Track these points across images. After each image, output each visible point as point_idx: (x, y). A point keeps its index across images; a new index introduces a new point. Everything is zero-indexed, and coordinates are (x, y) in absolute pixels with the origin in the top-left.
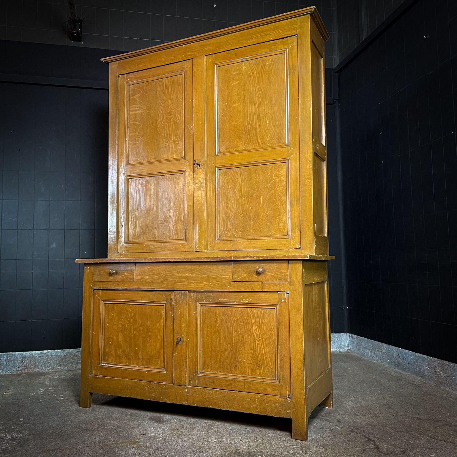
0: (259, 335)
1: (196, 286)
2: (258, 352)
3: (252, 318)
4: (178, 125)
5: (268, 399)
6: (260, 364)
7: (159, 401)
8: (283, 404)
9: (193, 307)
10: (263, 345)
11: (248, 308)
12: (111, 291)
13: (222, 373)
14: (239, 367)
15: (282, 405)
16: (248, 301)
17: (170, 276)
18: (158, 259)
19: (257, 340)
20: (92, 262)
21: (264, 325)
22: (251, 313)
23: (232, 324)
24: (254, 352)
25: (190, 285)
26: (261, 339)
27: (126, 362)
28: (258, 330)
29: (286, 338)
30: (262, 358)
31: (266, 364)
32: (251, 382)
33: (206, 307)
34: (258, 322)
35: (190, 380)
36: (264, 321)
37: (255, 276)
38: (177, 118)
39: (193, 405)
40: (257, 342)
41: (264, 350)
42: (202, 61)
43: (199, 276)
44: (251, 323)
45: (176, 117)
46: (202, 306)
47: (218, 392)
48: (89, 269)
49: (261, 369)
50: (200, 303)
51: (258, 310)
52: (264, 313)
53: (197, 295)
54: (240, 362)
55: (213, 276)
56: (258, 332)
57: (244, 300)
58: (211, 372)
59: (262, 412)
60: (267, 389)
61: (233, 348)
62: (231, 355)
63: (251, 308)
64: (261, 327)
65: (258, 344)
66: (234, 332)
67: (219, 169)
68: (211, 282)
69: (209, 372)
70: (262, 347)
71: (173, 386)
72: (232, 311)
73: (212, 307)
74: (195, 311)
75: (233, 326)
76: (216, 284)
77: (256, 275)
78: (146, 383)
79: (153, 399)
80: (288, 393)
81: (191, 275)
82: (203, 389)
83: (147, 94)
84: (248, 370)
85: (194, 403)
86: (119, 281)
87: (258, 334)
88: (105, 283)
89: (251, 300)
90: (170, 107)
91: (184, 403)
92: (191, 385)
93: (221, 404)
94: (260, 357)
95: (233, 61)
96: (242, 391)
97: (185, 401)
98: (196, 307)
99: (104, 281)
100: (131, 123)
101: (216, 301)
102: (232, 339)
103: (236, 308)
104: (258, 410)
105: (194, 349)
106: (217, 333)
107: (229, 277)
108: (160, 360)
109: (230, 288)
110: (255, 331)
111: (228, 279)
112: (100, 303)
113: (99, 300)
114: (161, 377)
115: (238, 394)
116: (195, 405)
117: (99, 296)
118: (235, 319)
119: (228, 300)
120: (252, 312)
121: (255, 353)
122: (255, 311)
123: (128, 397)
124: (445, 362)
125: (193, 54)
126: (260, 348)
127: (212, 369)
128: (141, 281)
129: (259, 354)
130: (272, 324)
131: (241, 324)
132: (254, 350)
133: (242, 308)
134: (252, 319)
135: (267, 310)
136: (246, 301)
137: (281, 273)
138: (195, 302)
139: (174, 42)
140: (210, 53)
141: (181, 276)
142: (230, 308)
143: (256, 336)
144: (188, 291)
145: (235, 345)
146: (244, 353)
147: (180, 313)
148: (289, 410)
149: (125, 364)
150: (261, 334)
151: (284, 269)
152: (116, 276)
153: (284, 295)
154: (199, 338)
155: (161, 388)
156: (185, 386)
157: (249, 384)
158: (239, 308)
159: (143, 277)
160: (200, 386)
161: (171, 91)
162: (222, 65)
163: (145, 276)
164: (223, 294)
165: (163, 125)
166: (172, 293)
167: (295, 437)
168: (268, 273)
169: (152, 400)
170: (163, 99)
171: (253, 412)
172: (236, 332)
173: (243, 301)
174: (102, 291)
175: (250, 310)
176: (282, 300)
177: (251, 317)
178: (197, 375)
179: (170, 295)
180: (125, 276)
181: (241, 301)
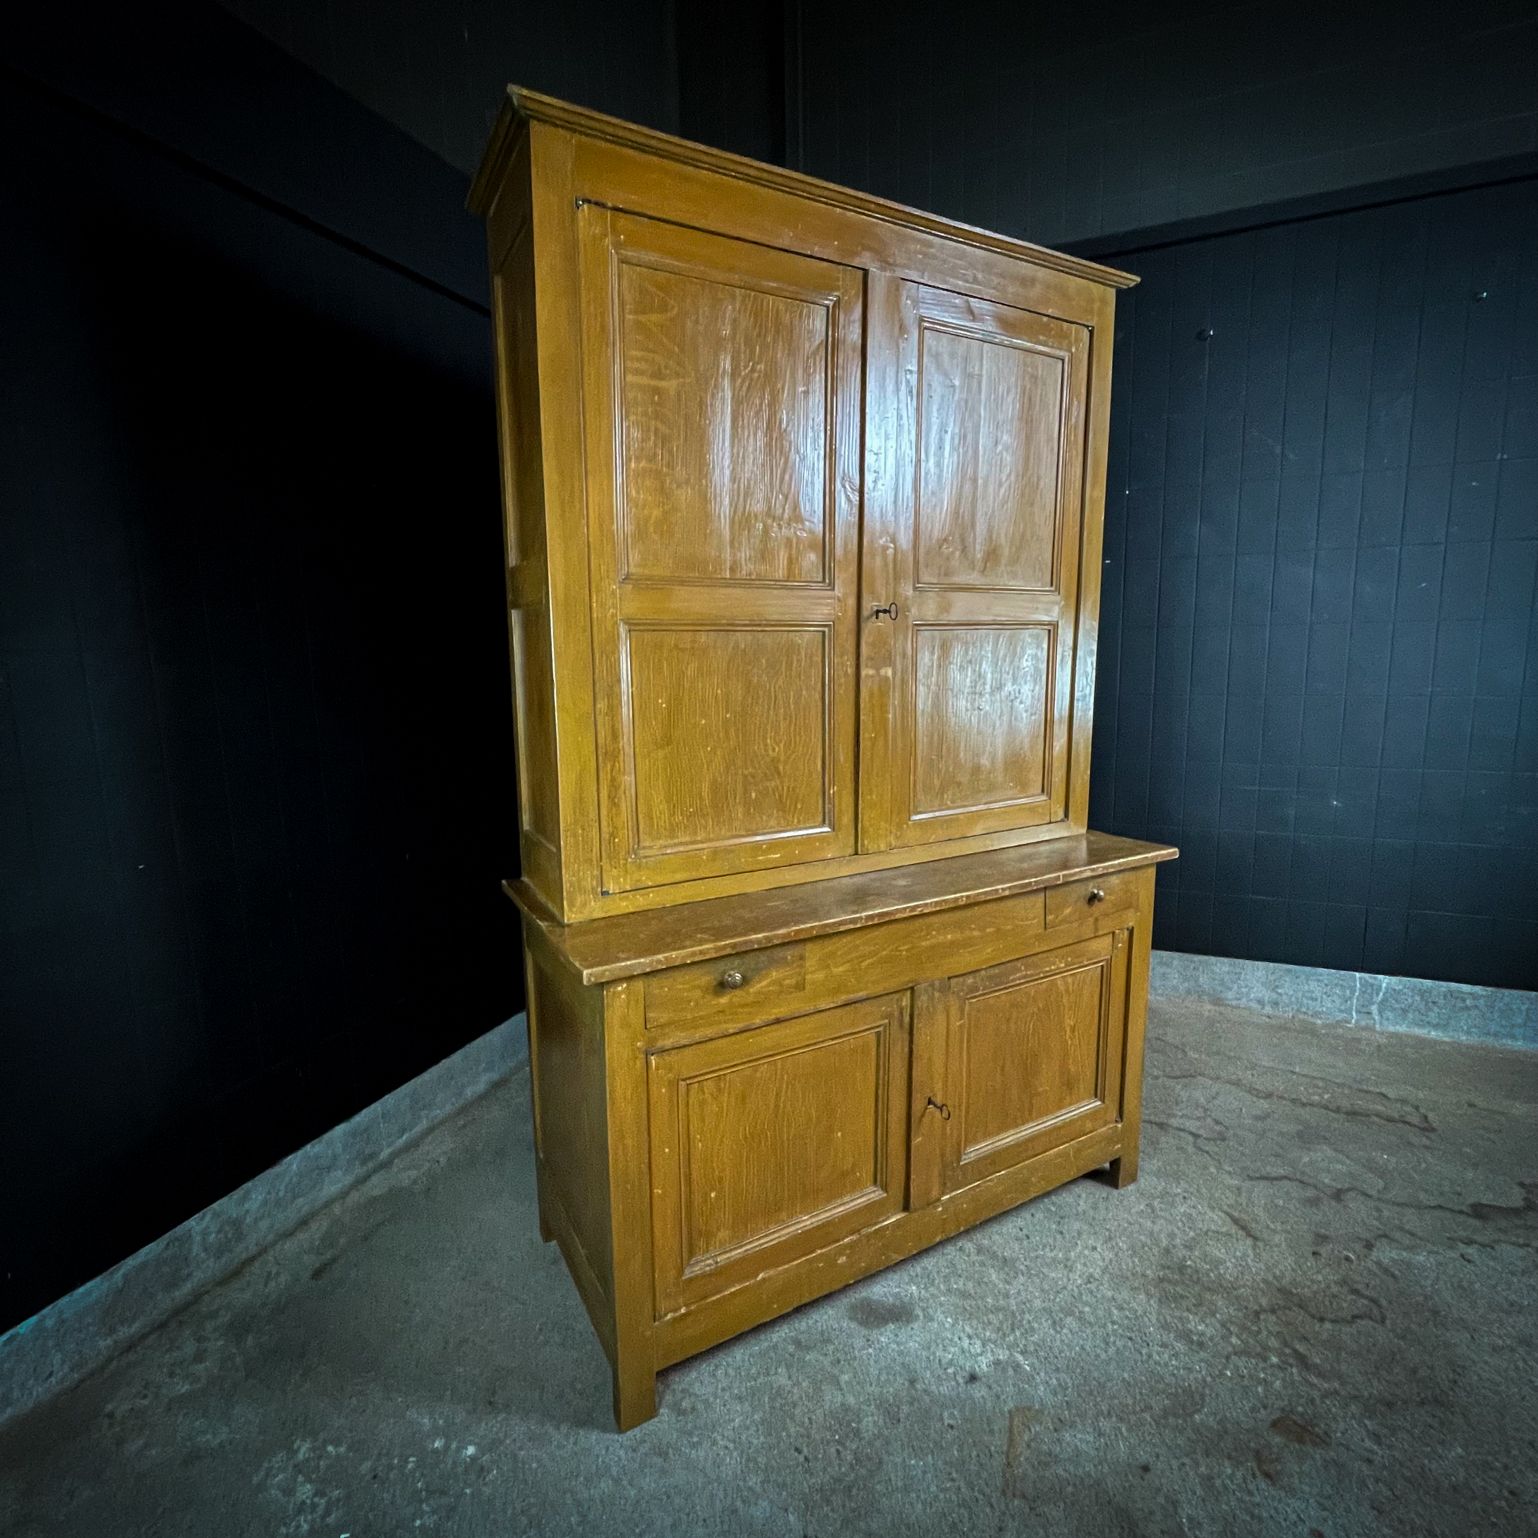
0: (1074, 1026)
2: (1071, 1059)
3: (1064, 997)
5: (1089, 1141)
6: (1072, 1083)
8: (1111, 1139)
10: (1080, 1042)
11: (1058, 979)
15: (1109, 1140)
21: (1082, 1003)
22: (1063, 987)
23: (1028, 1022)
24: (1064, 1063)
26: (1076, 1033)
29: (1119, 1016)
30: (1076, 1069)
31: (1081, 1078)
33: (979, 1003)
34: (1074, 1001)
35: (944, 1184)
36: (1084, 995)
41: (1081, 1051)
43: (977, 933)
44: (1062, 1007)
46: (970, 1003)
47: (1004, 1178)
48: (629, 991)
49: (1073, 1092)
50: (968, 999)
51: (1075, 978)
52: (1083, 983)
53: (964, 982)
54: (1039, 1095)
55: (1007, 928)
57: (1057, 963)
58: (984, 1142)
59: (1080, 1172)
61: (1027, 1073)
64: (1078, 1009)
66: (1031, 1038)
67: (920, 628)
68: (1001, 942)
69: (981, 1142)
70: (1077, 1048)
71: (907, 1216)
72: (1028, 995)
73: (991, 1000)
74: (958, 1022)
75: (1029, 1027)
76: (1014, 943)
77: (1087, 906)
78: (840, 1245)
80: (1115, 1115)
86: (752, 1001)
91: (938, 1239)
94: (1073, 1070)
97: (939, 1235)
99: (696, 1015)
100: (633, 417)
101: (1005, 982)
102: (1027, 1052)
104: (1074, 1172)
107: (1039, 921)
108: (867, 1171)
109: (1040, 947)
110: (1068, 1021)
111: (1036, 927)
115: (1041, 1159)
117: (671, 1069)
118: (1033, 1011)
119: (1028, 973)
120: (1065, 984)
121: (1065, 1065)
122: (1070, 980)
126: (1074, 1051)
127: (986, 1135)
128: (825, 983)
129: (1071, 1064)
130: (1095, 998)
131: (1044, 1017)
134: (1065, 999)
136: (1061, 965)
137: (1127, 891)
138: (961, 999)
141: (933, 945)
143: (1068, 1031)
145: (1031, 1065)
146: (1047, 1073)
148: (1117, 1144)
149: (767, 1230)
150: (1077, 1025)
152: (739, 991)
153: (1123, 934)
155: (881, 1236)
156: (938, 1200)
159: (832, 972)
160: (968, 1183)
163: (834, 968)
164: (1020, 964)
166: (904, 996)
167: (1123, 1185)
168: (1107, 897)
172: (1035, 1035)
176: (1119, 946)
177: (1062, 996)
178: (961, 1163)
179: (899, 1000)
180: (773, 983)
181: (1053, 967)
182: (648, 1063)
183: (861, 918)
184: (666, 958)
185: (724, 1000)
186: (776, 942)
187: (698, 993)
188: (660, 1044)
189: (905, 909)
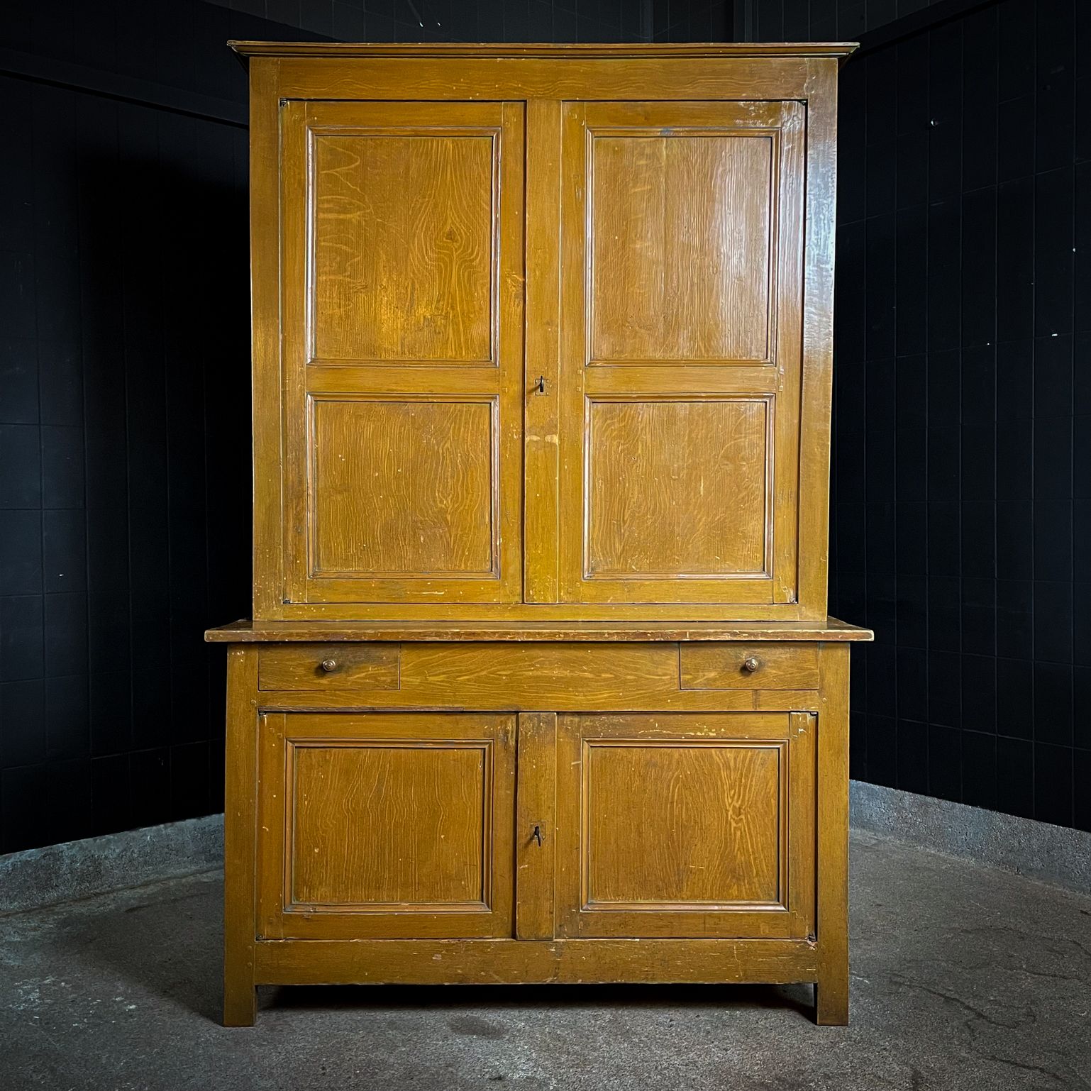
0: (740, 808)
1: (582, 700)
2: (737, 846)
3: (722, 771)
4: (474, 273)
5: (762, 947)
6: (741, 874)
7: (476, 984)
8: (798, 956)
9: (568, 750)
10: (749, 829)
11: (713, 750)
12: (318, 716)
13: (644, 899)
14: (689, 883)
15: (796, 957)
16: (715, 734)
17: (506, 675)
18: (479, 634)
19: (734, 819)
20: (263, 640)
21: (751, 785)
22: (720, 759)
23: (671, 787)
24: (726, 846)
25: (567, 699)
26: (743, 817)
27: (368, 897)
28: (736, 797)
29: (807, 813)
30: (745, 858)
31: (755, 871)
32: (720, 914)
33: (604, 749)
34: (737, 780)
35: (560, 926)
36: (753, 776)
37: (738, 676)
38: (473, 251)
39: (575, 983)
40: (734, 825)
41: (751, 840)
42: (554, 114)
43: (590, 676)
44: (719, 783)
45: (470, 250)
46: (592, 747)
47: (639, 946)
48: (246, 657)
49: (743, 884)
50: (587, 741)
51: (739, 753)
52: (750, 760)
53: (580, 722)
54: (691, 872)
55: (629, 677)
56: (737, 801)
57: (705, 730)
58: (615, 900)
59: (749, 978)
60: (759, 927)
61: (673, 842)
62: (669, 859)
63: (719, 749)
64: (745, 791)
65: (735, 828)
66: (677, 805)
67: (594, 400)
68: (621, 690)
69: (611, 900)
70: (746, 835)
71: (514, 943)
72: (670, 756)
73: (619, 750)
74: (574, 761)
75: (673, 791)
76: (638, 694)
77: (740, 674)
78: (436, 943)
79: (459, 982)
80: (807, 930)
81: (567, 673)
82: (599, 941)
83: (377, 171)
84: (712, 890)
85: (576, 977)
86: (350, 688)
87: (738, 806)
88: (301, 694)
89: (723, 730)
90: (450, 221)
91: (548, 981)
92: (565, 936)
93: (647, 971)
94: (741, 858)
95: (639, 132)
96: (699, 936)
97: (550, 976)
98: (579, 749)
99: (300, 688)
100: (322, 244)
101: (634, 734)
102: (671, 820)
103: (681, 750)
104: (740, 975)
105: (571, 852)
106: (633, 810)
107: (671, 679)
108: (473, 884)
109: (675, 706)
110: (730, 801)
111: (667, 684)
112: (282, 749)
113: (280, 739)
114: (478, 926)
115: (691, 944)
116: (580, 981)
117: (280, 729)
118: (678, 776)
119: (665, 732)
120: (723, 757)
121: (729, 849)
122: (730, 755)
123: (382, 984)
124: (929, 799)
125: (525, 90)
126: (741, 836)
127: (618, 893)
128: (421, 688)
129: (738, 850)
130: (770, 783)
131: (694, 787)
132: (726, 843)
133: (696, 750)
134: (724, 774)
135: (759, 752)
136: (711, 734)
137: (803, 669)
138: (576, 738)
139: (476, 45)
140: (577, 97)
141: (537, 677)
142: (665, 749)
143: (731, 811)
144: (558, 713)
145: (678, 835)
146: (701, 851)
147: (536, 767)
148: (810, 966)
149: (366, 902)
150: (744, 807)
151: (809, 660)
152: (337, 676)
153: (805, 718)
154: (585, 824)
155: (482, 951)
156: (551, 939)
157: (717, 921)
158: (691, 750)
159: (427, 680)
160: (590, 936)
161: (456, 177)
162: (607, 134)
163: (429, 676)
164: (652, 719)
165: (426, 264)
166: (508, 719)
167: (823, 1021)
168: (769, 670)
169: (456, 983)
170: (430, 195)
171: (727, 981)
172: (682, 803)
173: (703, 734)
174: (291, 716)
175: (718, 753)
176: (800, 730)
177: (719, 770)
178: (581, 911)
179: (504, 723)
180: (369, 677)
181: (699, 734)
182: (262, 721)
183: (447, 633)
184: (268, 634)
185: (324, 681)
186: (364, 639)
187: (301, 671)
188: (269, 705)
189: (494, 633)
